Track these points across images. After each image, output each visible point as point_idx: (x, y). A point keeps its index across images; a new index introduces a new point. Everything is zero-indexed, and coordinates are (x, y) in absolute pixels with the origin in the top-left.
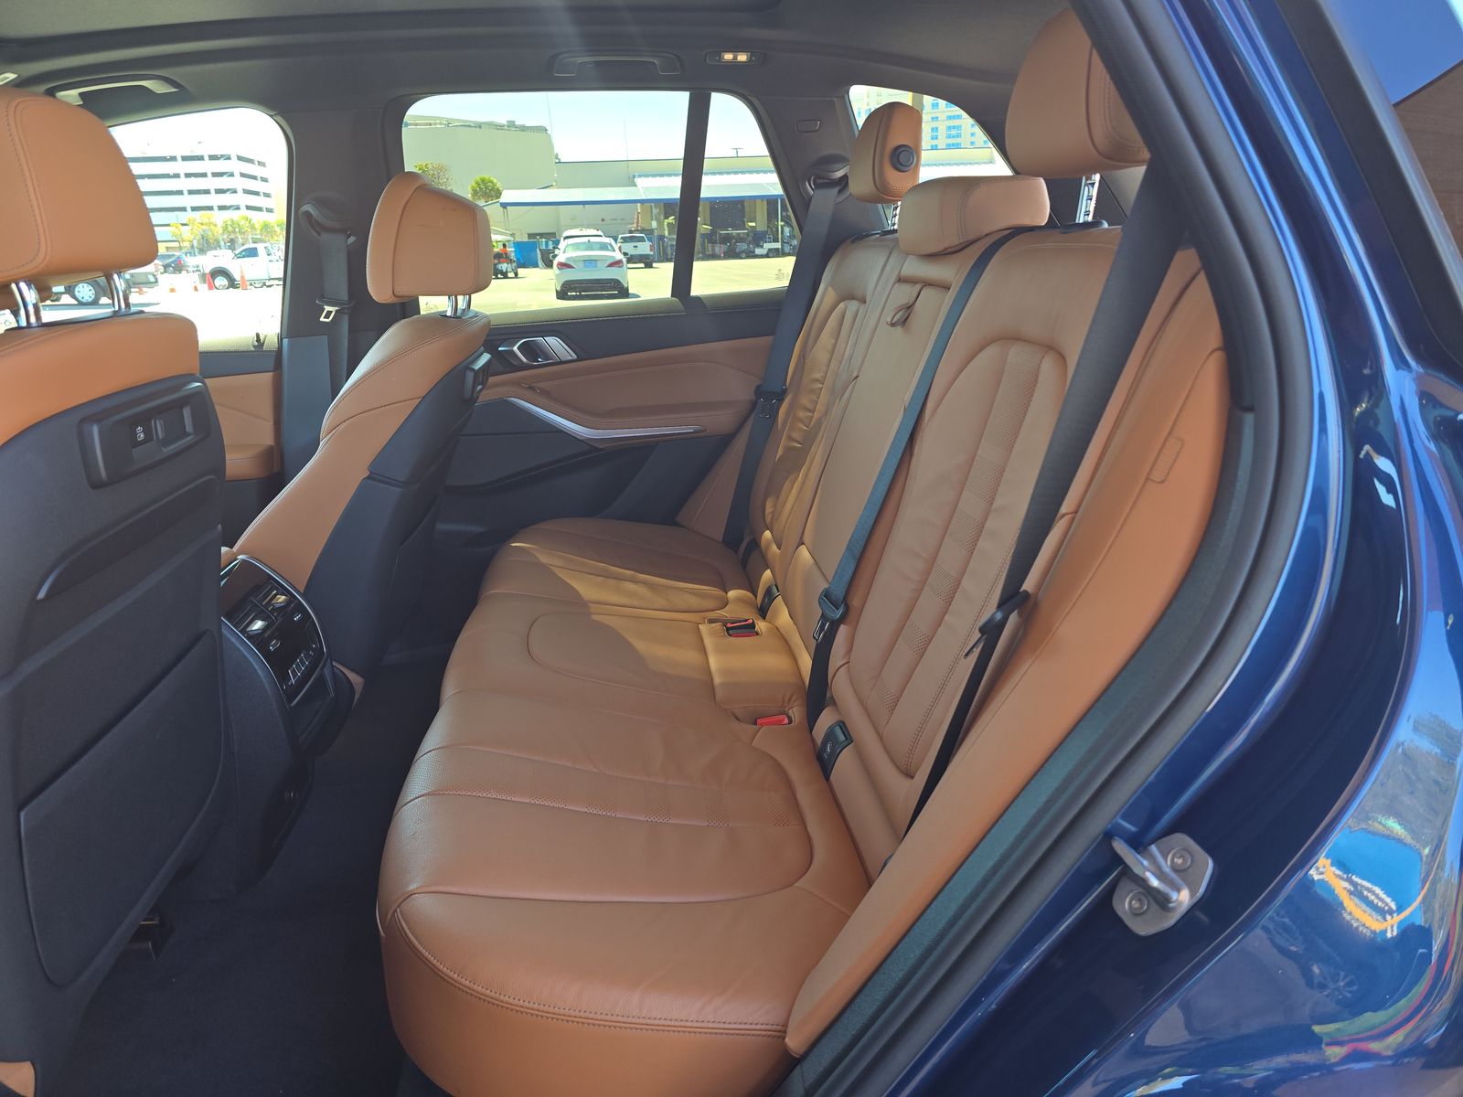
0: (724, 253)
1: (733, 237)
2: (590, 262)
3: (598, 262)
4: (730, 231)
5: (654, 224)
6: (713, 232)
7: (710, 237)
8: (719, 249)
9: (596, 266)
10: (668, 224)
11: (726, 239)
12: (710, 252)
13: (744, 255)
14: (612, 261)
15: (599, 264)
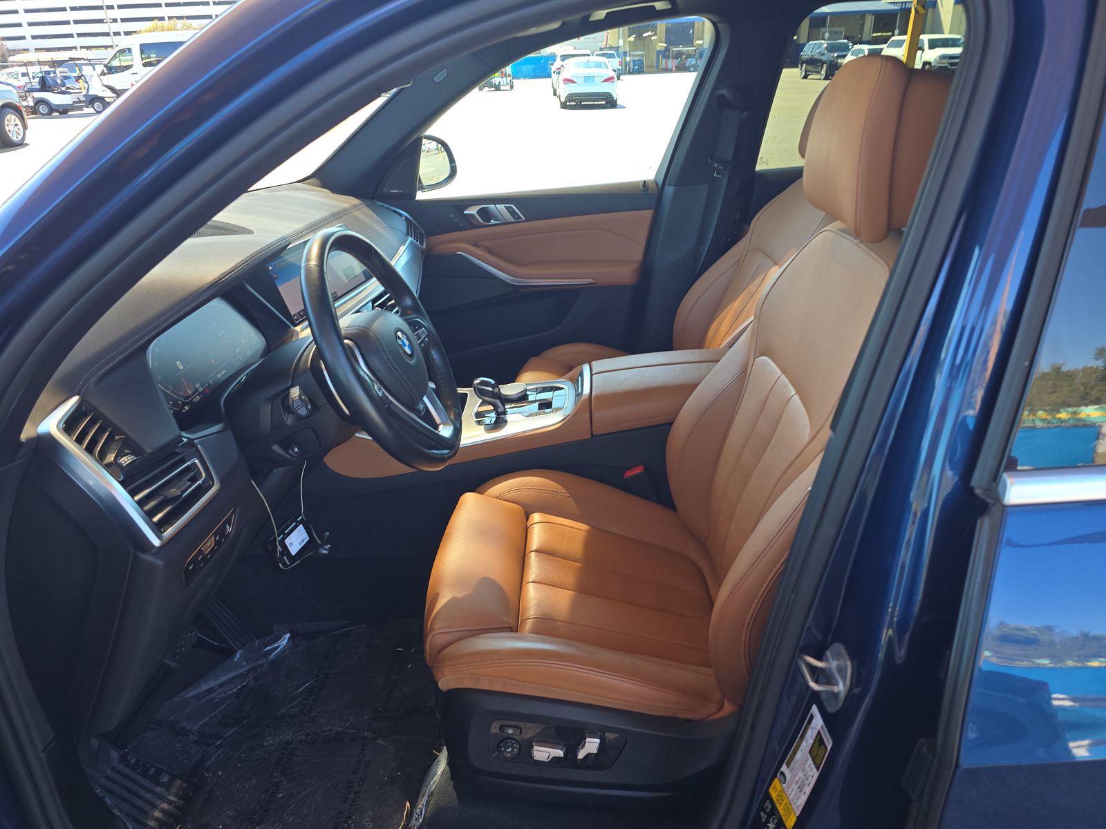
0: (676, 67)
1: (683, 54)
2: (589, 79)
3: (595, 78)
4: (681, 48)
5: (621, 43)
6: (667, 49)
7: (665, 54)
8: (672, 63)
9: (594, 81)
10: (630, 41)
11: (678, 55)
12: (663, 66)
13: (692, 69)
14: (606, 78)
15: (596, 79)
